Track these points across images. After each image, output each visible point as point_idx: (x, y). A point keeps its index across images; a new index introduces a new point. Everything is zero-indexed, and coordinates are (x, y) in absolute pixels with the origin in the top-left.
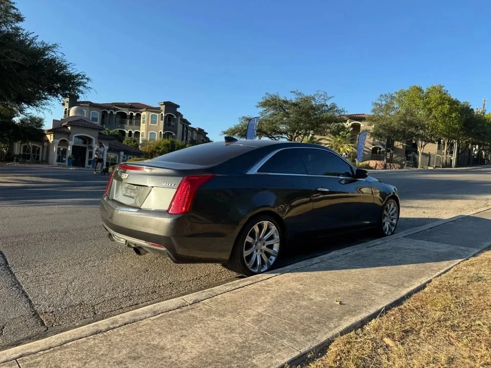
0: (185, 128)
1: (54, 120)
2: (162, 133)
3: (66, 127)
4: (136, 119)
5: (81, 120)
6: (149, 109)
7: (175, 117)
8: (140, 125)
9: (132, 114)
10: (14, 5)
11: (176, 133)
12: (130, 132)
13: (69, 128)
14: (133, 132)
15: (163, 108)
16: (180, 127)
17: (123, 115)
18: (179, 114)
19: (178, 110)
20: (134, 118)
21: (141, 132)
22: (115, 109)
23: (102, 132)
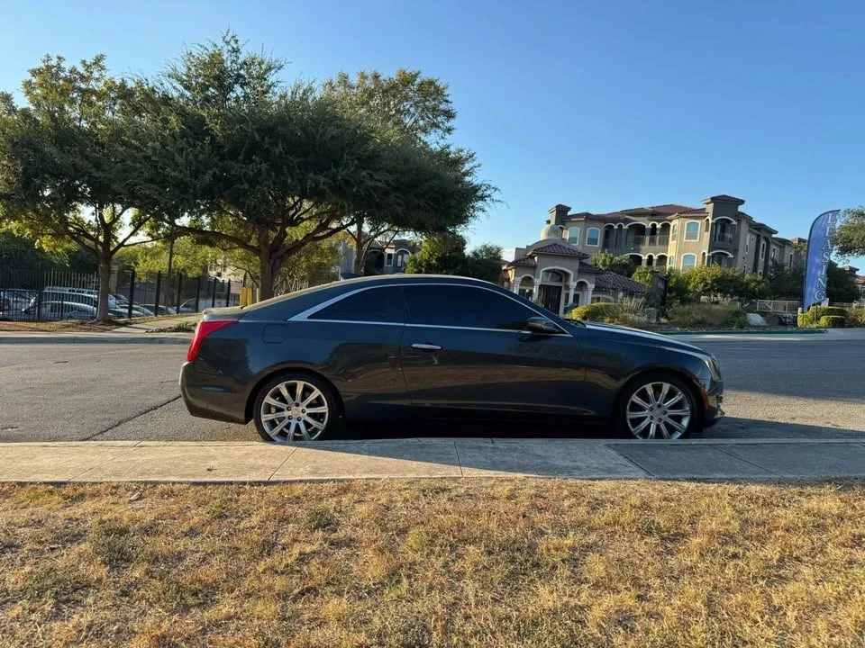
0: (763, 242)
1: (517, 249)
2: (707, 255)
3: (532, 257)
4: (661, 233)
5: (554, 245)
6: (684, 212)
7: (735, 223)
8: (667, 243)
9: (654, 226)
11: (735, 251)
12: (651, 257)
13: (536, 258)
14: (655, 257)
15: (710, 208)
16: (747, 240)
17: (640, 230)
18: (741, 217)
19: (741, 209)
20: (658, 232)
21: (668, 255)
22: (626, 221)
23: (584, 261)
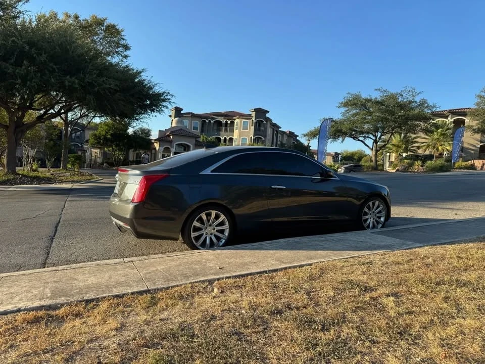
0: (275, 132)
1: (160, 131)
2: (253, 138)
3: (169, 136)
4: (230, 126)
5: (181, 129)
6: (241, 116)
7: (265, 122)
8: (233, 132)
9: (226, 122)
10: (124, 37)
11: (265, 137)
12: (225, 138)
13: (171, 137)
14: (228, 139)
15: (254, 114)
16: (269, 131)
17: (219, 124)
18: (268, 119)
19: (268, 115)
20: (229, 125)
21: (234, 138)
22: (213, 119)
23: (198, 139)
